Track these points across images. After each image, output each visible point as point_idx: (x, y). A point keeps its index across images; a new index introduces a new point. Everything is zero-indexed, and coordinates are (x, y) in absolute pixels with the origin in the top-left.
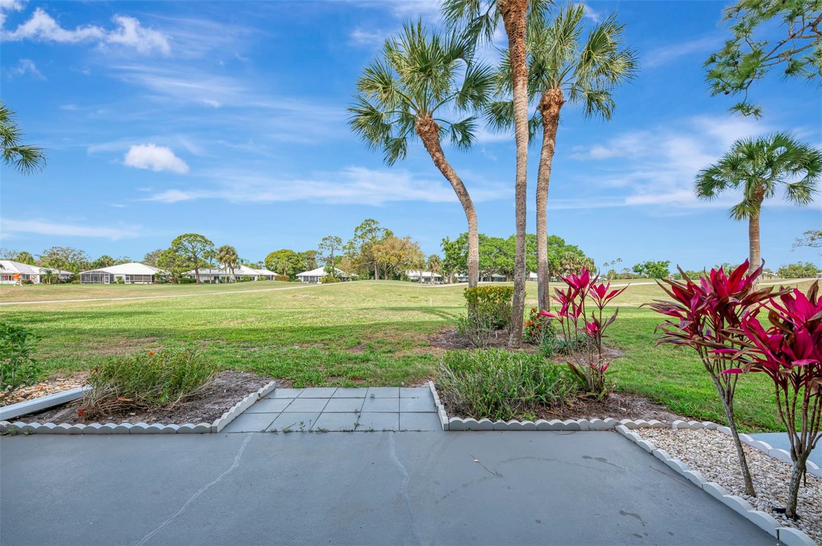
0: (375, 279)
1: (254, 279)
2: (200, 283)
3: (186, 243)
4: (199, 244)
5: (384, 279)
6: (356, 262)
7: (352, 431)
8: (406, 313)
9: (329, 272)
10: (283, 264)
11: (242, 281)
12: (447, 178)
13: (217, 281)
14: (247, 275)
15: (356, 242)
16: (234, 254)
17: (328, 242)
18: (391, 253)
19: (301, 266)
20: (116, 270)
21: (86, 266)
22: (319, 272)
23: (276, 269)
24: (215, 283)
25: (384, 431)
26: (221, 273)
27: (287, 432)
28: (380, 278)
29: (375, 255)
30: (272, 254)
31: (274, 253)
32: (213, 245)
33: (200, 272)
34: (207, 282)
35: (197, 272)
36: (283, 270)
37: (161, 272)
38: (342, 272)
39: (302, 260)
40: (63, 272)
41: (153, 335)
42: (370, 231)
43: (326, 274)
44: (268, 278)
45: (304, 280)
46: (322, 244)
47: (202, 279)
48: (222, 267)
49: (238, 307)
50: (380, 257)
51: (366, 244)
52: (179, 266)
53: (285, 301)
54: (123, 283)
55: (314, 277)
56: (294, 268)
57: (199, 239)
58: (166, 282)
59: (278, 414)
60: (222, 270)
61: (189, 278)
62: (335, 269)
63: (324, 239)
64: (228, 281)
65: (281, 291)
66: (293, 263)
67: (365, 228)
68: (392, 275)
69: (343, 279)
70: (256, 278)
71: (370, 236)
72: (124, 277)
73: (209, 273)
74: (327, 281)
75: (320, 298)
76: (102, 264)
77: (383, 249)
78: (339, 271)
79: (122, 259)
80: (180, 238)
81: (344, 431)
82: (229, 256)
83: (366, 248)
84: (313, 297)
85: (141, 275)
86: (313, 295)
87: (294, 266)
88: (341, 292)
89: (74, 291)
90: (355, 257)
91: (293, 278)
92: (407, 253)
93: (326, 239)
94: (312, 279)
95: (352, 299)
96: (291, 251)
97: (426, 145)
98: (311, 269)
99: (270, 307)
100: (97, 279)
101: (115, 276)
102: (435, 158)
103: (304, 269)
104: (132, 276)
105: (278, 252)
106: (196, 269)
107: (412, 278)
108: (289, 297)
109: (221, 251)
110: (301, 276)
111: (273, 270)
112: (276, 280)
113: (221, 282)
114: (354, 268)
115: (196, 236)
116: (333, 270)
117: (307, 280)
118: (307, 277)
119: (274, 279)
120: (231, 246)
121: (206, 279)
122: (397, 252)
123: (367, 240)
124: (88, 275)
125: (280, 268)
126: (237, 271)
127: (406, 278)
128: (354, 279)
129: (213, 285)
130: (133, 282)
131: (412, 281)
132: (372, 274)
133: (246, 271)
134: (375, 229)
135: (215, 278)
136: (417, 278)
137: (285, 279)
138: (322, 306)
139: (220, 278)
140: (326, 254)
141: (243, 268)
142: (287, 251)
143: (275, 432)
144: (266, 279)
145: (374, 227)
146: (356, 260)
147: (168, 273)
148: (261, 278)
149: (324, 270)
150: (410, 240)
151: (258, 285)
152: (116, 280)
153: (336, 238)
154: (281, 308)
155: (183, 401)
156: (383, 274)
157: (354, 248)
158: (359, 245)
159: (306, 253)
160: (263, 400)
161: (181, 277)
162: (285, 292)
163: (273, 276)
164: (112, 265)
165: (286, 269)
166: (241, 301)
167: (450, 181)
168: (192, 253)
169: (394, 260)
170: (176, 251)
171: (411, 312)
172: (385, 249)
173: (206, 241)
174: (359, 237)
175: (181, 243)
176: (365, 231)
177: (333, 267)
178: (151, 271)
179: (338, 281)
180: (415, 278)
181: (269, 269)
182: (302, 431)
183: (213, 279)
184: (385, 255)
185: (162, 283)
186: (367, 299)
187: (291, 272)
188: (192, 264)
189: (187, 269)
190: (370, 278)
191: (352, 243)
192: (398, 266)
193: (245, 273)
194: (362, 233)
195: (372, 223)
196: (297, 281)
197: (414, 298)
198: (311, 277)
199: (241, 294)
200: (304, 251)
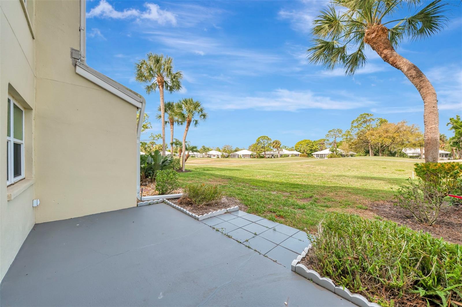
0: (369, 156)
1: (289, 156)
2: (266, 158)
3: (261, 140)
4: (266, 140)
5: (379, 156)
6: (353, 144)
7: (240, 243)
8: (369, 181)
9: (333, 152)
10: (304, 147)
11: (283, 157)
12: (396, 67)
13: (273, 157)
14: (286, 154)
15: (353, 131)
16: (279, 144)
17: (332, 133)
18: (385, 136)
19: (315, 148)
20: (240, 153)
21: (232, 152)
22: (327, 152)
23: (301, 151)
24: (272, 158)
25: (255, 250)
26: (274, 153)
27: (217, 230)
28: (375, 155)
29: (369, 139)
30: (298, 143)
31: (300, 142)
32: (271, 140)
33: (267, 153)
34: (269, 157)
35: (265, 153)
36: (304, 151)
37: (252, 153)
38: (342, 151)
39: (316, 145)
40: (226, 154)
41: (229, 179)
42: (365, 122)
43: (331, 152)
44: (296, 155)
45: (317, 157)
46: (328, 135)
47: (267, 156)
48: (275, 150)
49: (273, 170)
50: (373, 140)
51: (361, 132)
52: (259, 150)
53: (296, 168)
54: (241, 158)
55: (323, 155)
56: (311, 150)
57: (266, 138)
58: (255, 157)
59: (224, 221)
60: (275, 152)
61: (262, 155)
62: (337, 149)
63: (329, 132)
64: (277, 157)
65: (296, 162)
66: (310, 147)
67: (360, 120)
68: (387, 152)
69: (342, 156)
70: (290, 156)
71: (365, 125)
72: (242, 156)
73: (269, 153)
74: (331, 157)
75: (317, 167)
76: (236, 151)
77: (377, 133)
78: (340, 150)
79: (242, 148)
80: (259, 138)
81: (237, 241)
82: (277, 145)
83: (361, 134)
84: (313, 166)
85: (246, 155)
86: (313, 165)
87: (311, 149)
88: (333, 164)
89: (226, 161)
90: (352, 141)
91: (309, 155)
92: (401, 134)
93: (331, 131)
94: (322, 156)
95: (340, 169)
96: (309, 140)
97: (374, 49)
98: (322, 150)
99: (287, 171)
100: (234, 156)
101: (239, 155)
102: (383, 55)
103: (317, 150)
104: (244, 155)
105: (302, 141)
106: (265, 152)
107: (409, 155)
108: (299, 166)
109: (274, 143)
110: (315, 154)
111: (299, 151)
112: (300, 156)
113: (275, 158)
114: (351, 148)
115: (265, 137)
116: (336, 150)
117: (319, 157)
118: (319, 155)
119: (299, 156)
120: (278, 140)
121: (268, 156)
122: (391, 135)
123: (362, 129)
124: (232, 155)
125: (302, 149)
126: (281, 153)
127: (403, 155)
128: (352, 156)
129: (271, 159)
130: (244, 158)
131: (411, 157)
132: (367, 152)
133: (285, 152)
134: (369, 120)
135: (272, 156)
136: (417, 155)
137: (304, 156)
138: (317, 172)
139: (274, 156)
140: (331, 140)
141: (284, 150)
142: (307, 140)
143: (214, 228)
144: (295, 156)
145: (368, 118)
146: (353, 143)
147: (255, 154)
148: (293, 155)
149: (330, 150)
150: (405, 124)
151: (291, 159)
152: (239, 157)
153: (338, 130)
154: (293, 172)
155: (205, 205)
156: (378, 152)
157: (350, 135)
158: (355, 133)
159: (319, 141)
160: (228, 213)
161: (260, 155)
162: (298, 163)
163: (298, 154)
164: (238, 151)
165: (306, 150)
166: (275, 167)
167: (401, 69)
168: (263, 144)
169: (388, 142)
170: (258, 144)
171: (374, 181)
172: (379, 133)
173: (268, 139)
174: (355, 127)
175: (259, 140)
176: (360, 122)
177: (336, 148)
178: (250, 153)
179: (340, 157)
180: (415, 155)
181: (297, 150)
182: (222, 233)
183: (271, 156)
184: (378, 138)
185: (253, 158)
186: (352, 170)
187: (309, 152)
188: (263, 149)
189: (261, 152)
190: (366, 155)
191: (349, 132)
192: (393, 145)
193: (285, 153)
194: (357, 124)
195: (367, 116)
196: (312, 157)
197: (400, 171)
198: (321, 155)
199: (277, 163)
200: (317, 140)
